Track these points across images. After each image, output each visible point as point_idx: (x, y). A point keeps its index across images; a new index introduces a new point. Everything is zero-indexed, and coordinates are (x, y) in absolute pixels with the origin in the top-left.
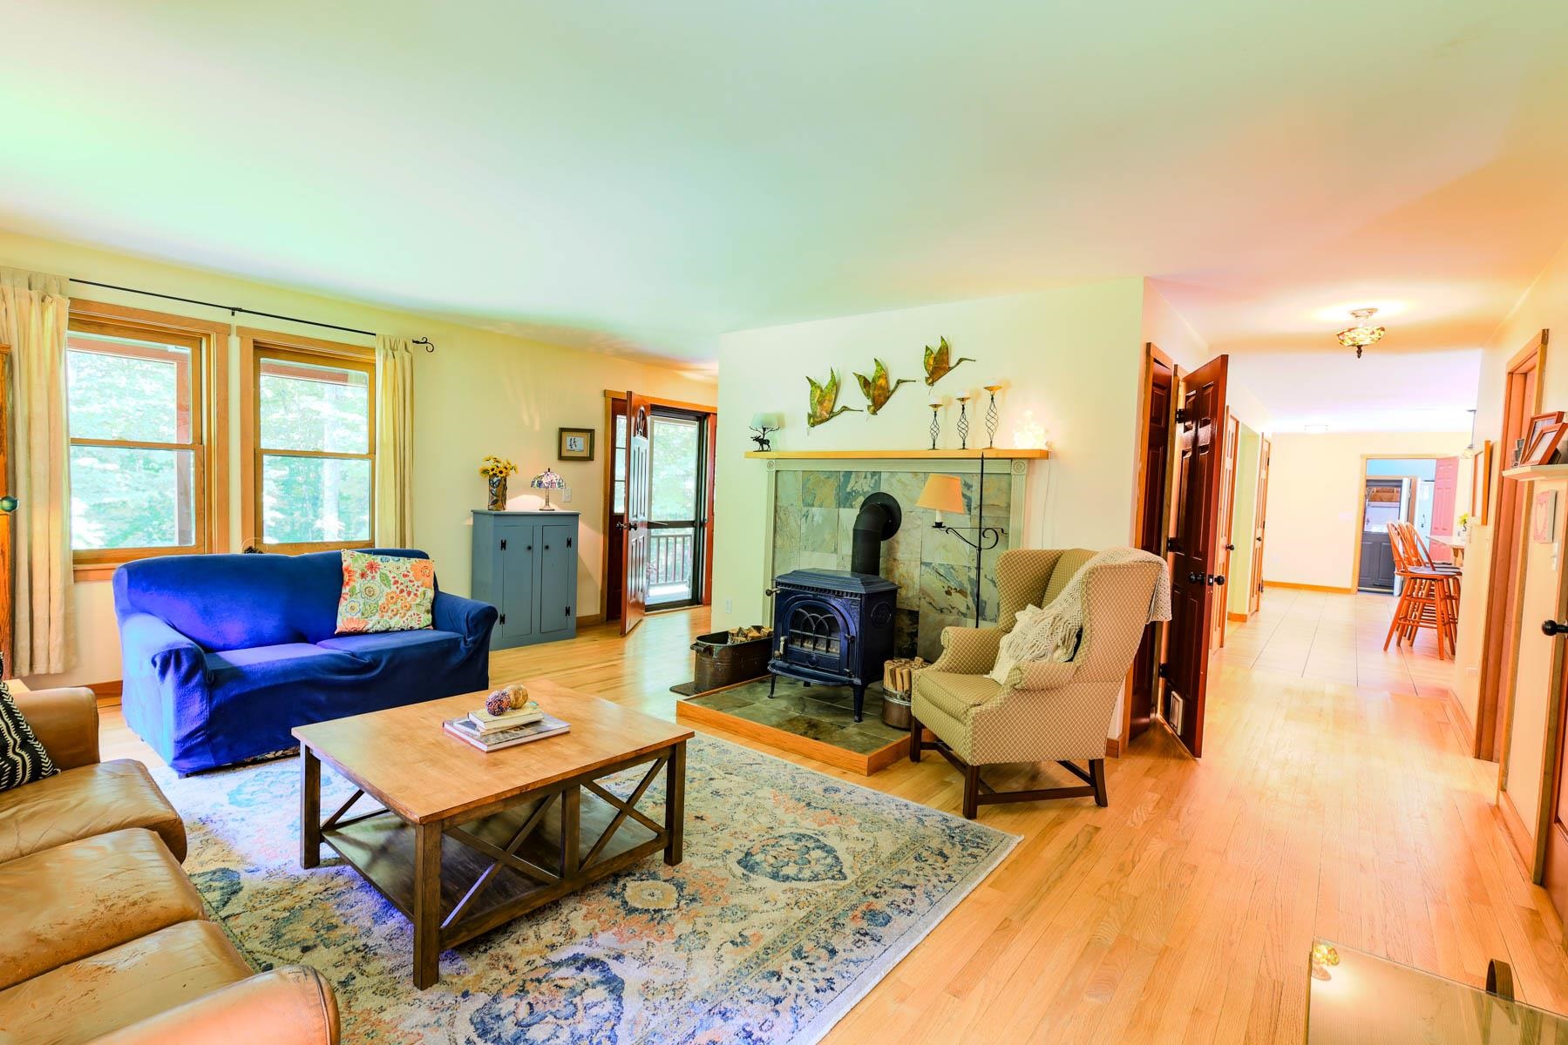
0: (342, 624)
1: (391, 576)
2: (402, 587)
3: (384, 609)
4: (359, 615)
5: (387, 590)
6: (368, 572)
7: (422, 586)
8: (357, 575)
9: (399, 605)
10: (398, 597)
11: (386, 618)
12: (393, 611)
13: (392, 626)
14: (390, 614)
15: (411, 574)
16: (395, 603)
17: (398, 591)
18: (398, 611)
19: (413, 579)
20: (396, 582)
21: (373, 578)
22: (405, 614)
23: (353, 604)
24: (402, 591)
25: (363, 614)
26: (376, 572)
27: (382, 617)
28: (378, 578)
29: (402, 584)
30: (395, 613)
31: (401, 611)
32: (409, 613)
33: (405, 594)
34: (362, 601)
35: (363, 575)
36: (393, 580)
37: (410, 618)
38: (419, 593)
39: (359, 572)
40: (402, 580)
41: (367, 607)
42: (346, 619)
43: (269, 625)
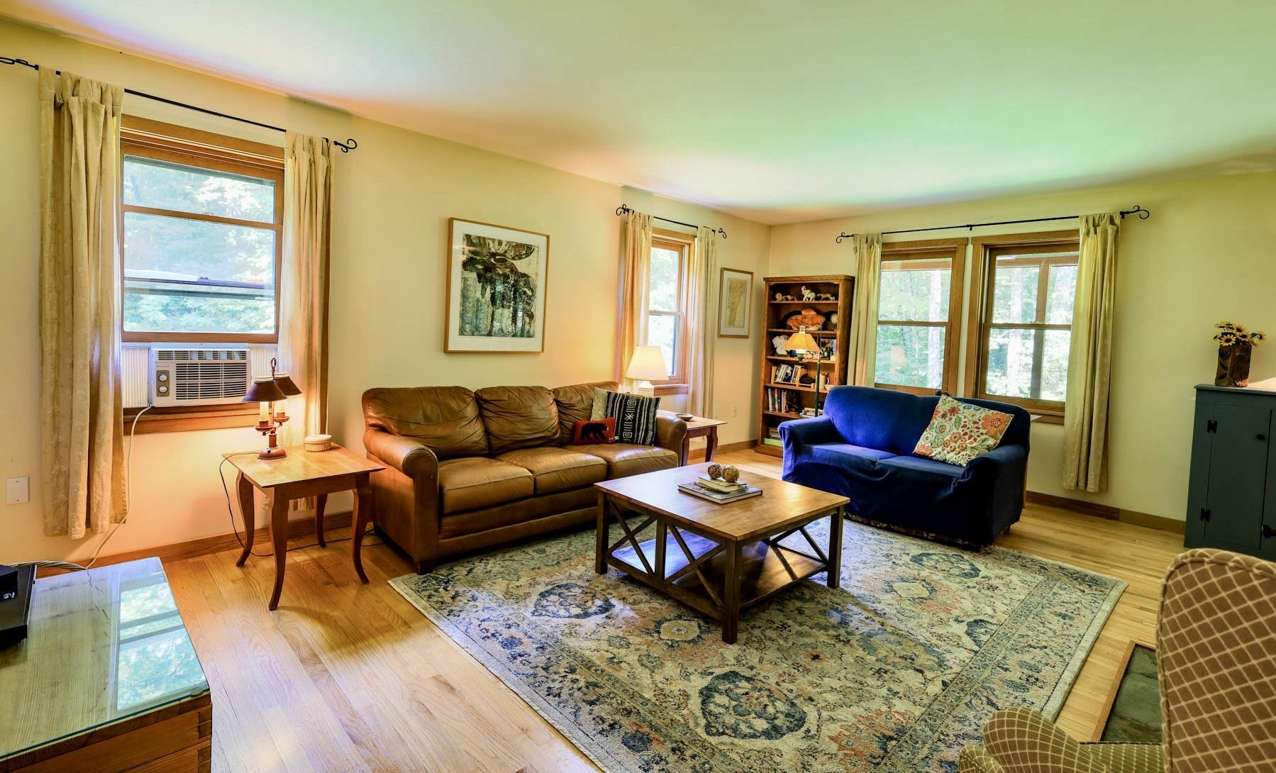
0: (918, 449)
1: (963, 420)
2: (967, 431)
3: (945, 444)
4: (929, 444)
5: (955, 431)
6: (948, 414)
7: (986, 434)
8: (940, 415)
9: (957, 445)
10: (960, 437)
11: (945, 452)
12: (951, 447)
13: (947, 459)
14: (949, 449)
15: (980, 423)
16: (956, 442)
17: (962, 433)
18: (955, 448)
19: (980, 426)
20: (965, 426)
21: (950, 419)
22: (959, 453)
23: (928, 435)
24: (966, 434)
25: (931, 444)
26: (954, 415)
27: (943, 450)
28: (953, 421)
29: (968, 428)
30: (952, 449)
31: (957, 449)
32: (964, 453)
33: (967, 437)
34: (935, 434)
35: (944, 416)
36: (963, 424)
37: (961, 457)
38: (979, 439)
39: (942, 413)
40: (970, 425)
41: (936, 440)
42: (922, 445)
43: (880, 437)
